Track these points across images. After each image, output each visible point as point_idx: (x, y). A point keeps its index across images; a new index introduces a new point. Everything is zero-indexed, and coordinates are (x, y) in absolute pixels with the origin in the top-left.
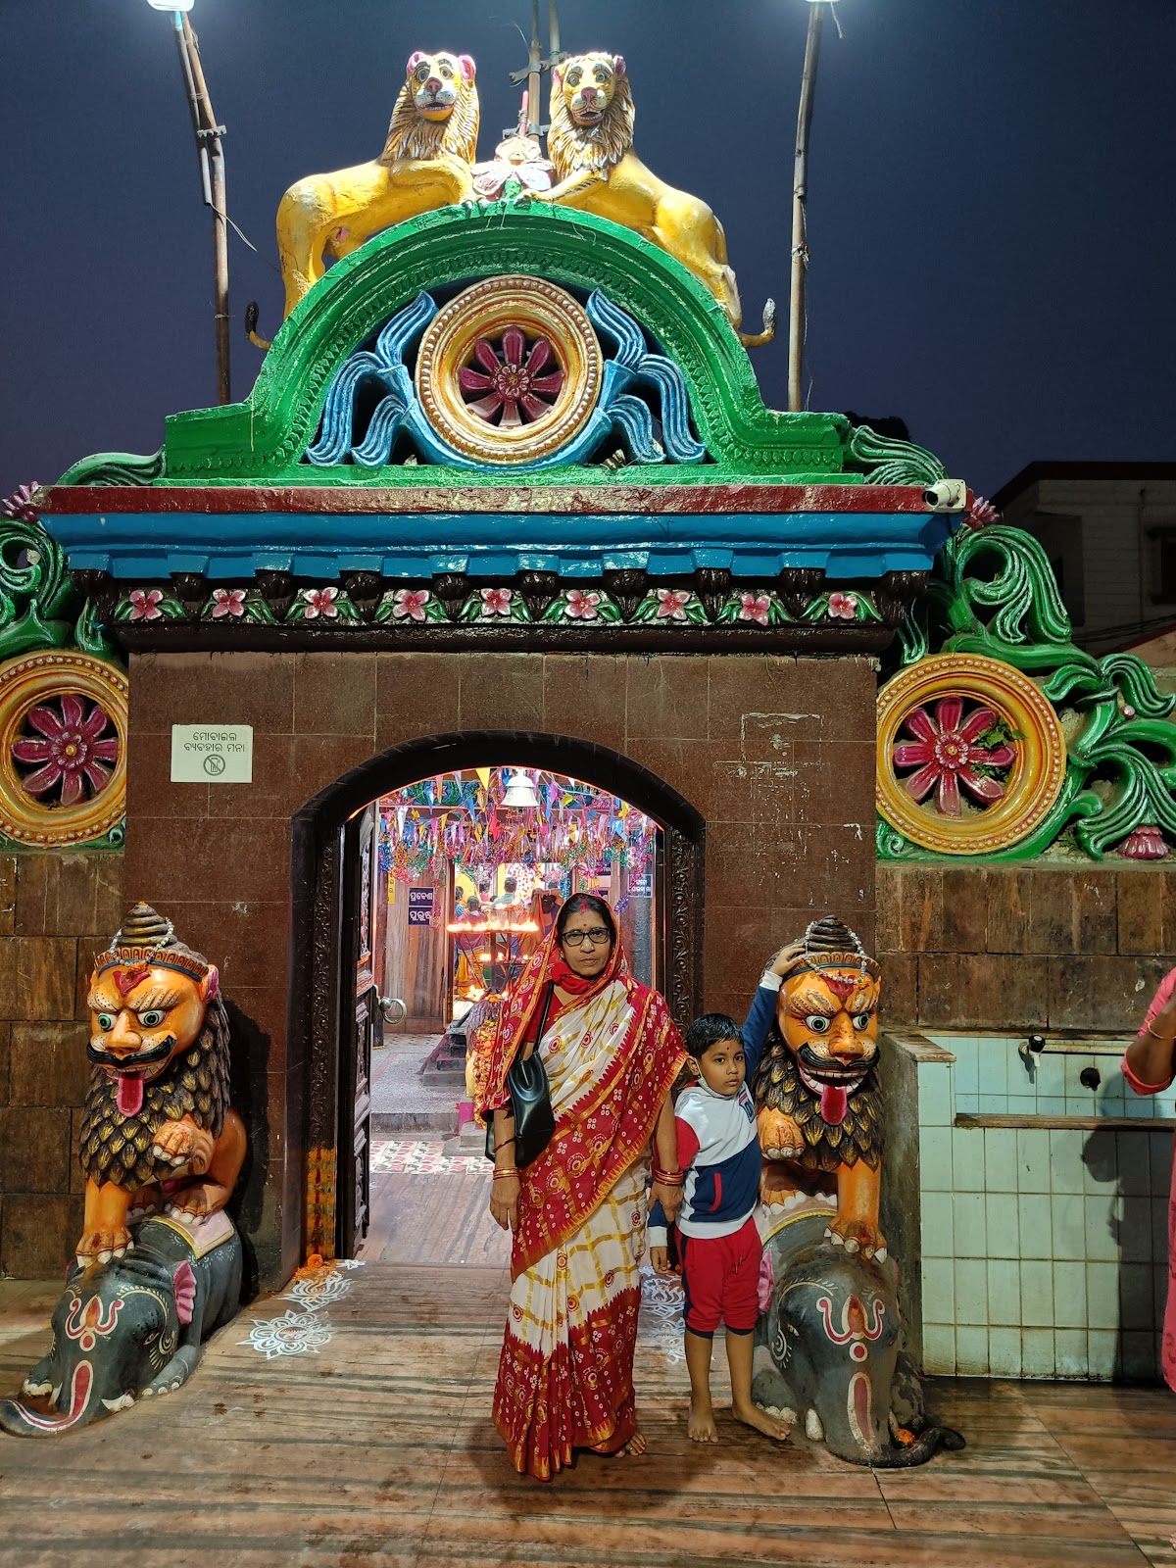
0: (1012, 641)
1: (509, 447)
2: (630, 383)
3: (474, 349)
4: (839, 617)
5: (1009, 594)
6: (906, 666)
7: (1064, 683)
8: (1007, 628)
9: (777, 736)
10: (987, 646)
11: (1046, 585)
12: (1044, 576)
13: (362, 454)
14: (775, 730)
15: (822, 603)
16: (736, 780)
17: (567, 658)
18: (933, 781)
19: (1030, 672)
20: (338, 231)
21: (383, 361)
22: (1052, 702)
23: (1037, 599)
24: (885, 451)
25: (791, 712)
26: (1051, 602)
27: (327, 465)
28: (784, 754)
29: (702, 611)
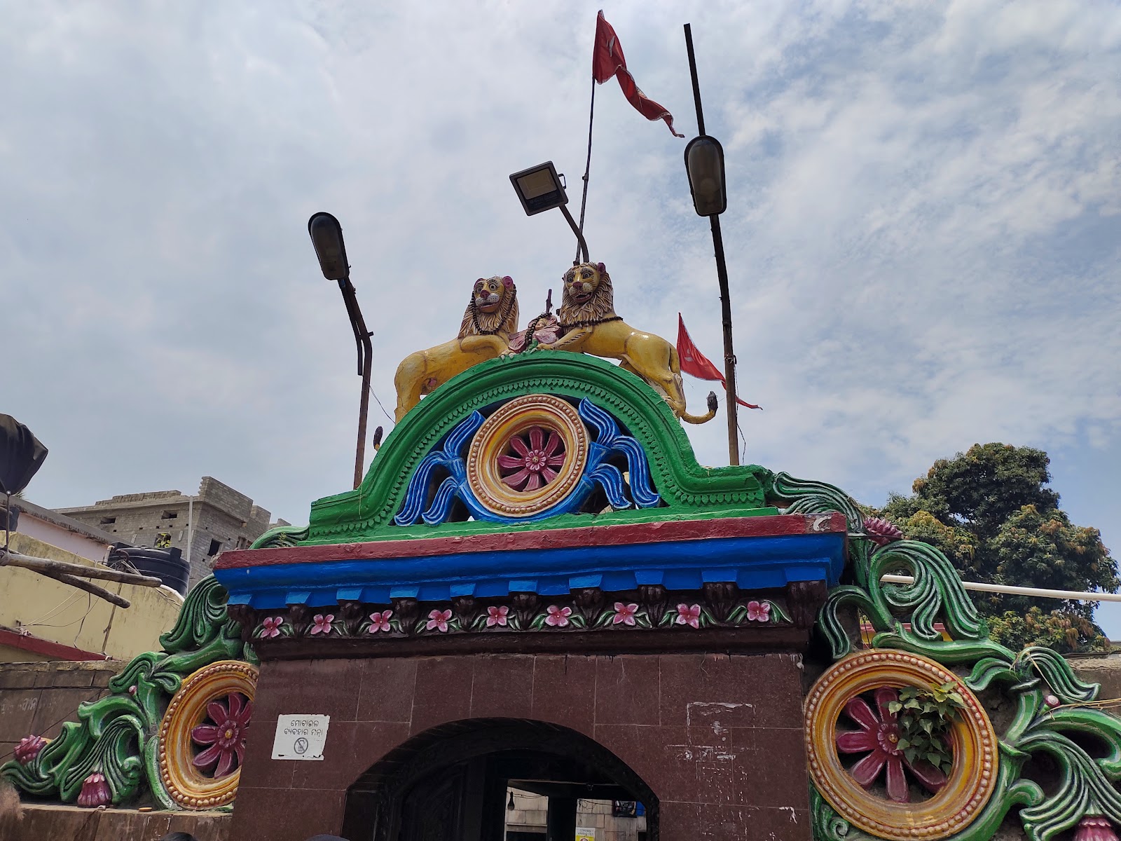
0: (928, 637)
1: (523, 505)
2: (606, 456)
3: (510, 442)
4: (756, 621)
5: (919, 597)
6: (836, 661)
7: (983, 674)
8: (922, 626)
9: (717, 724)
10: (906, 642)
11: (953, 587)
12: (950, 581)
13: (428, 517)
14: (714, 717)
15: (742, 610)
16: (684, 762)
17: (552, 658)
18: (880, 766)
19: (949, 665)
20: (428, 381)
21: (447, 456)
22: (974, 692)
23: (946, 600)
24: (800, 489)
25: (727, 702)
26: (959, 603)
27: (405, 525)
28: (724, 739)
29: (647, 618)
